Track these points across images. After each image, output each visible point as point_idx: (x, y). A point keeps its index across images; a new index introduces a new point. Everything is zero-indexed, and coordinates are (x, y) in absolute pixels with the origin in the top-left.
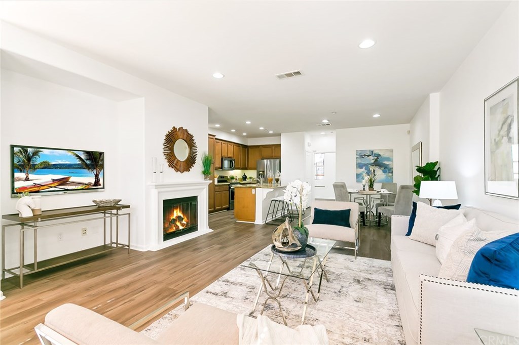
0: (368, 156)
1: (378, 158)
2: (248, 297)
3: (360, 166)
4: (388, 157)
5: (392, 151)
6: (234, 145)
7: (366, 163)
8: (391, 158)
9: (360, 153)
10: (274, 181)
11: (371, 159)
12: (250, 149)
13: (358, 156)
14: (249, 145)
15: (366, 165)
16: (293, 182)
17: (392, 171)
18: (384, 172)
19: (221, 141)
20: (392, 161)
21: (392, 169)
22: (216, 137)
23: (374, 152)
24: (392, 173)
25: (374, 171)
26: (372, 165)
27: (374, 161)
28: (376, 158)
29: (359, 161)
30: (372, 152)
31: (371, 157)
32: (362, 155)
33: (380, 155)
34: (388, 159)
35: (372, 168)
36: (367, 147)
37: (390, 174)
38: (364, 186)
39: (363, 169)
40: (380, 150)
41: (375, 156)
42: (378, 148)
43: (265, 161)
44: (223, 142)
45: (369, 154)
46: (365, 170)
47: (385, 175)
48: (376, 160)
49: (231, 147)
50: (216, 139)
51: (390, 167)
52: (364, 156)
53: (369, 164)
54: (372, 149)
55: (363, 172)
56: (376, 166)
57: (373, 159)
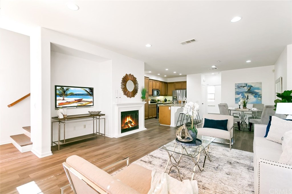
0: (244, 87)
1: (250, 88)
2: (162, 165)
3: (237, 93)
4: (258, 87)
5: (261, 83)
6: (160, 82)
7: (242, 91)
8: (260, 88)
9: (238, 85)
10: (182, 103)
11: (246, 89)
12: (169, 85)
13: (236, 87)
14: (168, 82)
15: (242, 93)
16: (189, 103)
17: (261, 96)
18: (255, 97)
19: (152, 81)
20: (261, 90)
21: (261, 95)
22: (149, 78)
23: (248, 84)
24: (261, 97)
25: (248, 96)
26: (246, 92)
27: (247, 90)
28: (249, 88)
29: (237, 90)
30: (246, 84)
31: (246, 88)
32: (239, 87)
33: (252, 86)
34: (258, 89)
35: (246, 95)
36: (242, 81)
37: (260, 98)
38: (240, 106)
39: (240, 95)
40: (252, 83)
41: (248, 87)
42: (250, 81)
43: (178, 91)
44: (153, 81)
45: (244, 86)
46: (242, 95)
47: (256, 99)
48: (249, 90)
49: (158, 84)
50: (149, 79)
51: (260, 94)
52: (240, 87)
53: (244, 92)
54: (246, 82)
55: (240, 97)
56: (249, 93)
57: (247, 89)
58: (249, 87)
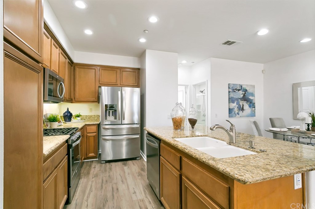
0: (239, 90)
1: (245, 93)
3: (231, 100)
4: (252, 92)
5: (254, 87)
8: (254, 93)
9: (232, 87)
11: (240, 94)
13: (230, 90)
15: (237, 99)
18: (250, 107)
20: (254, 96)
21: (255, 104)
23: (243, 87)
24: (255, 107)
25: (243, 105)
27: (242, 96)
28: (244, 93)
29: (231, 95)
30: (241, 86)
31: (241, 92)
32: (233, 89)
33: (247, 90)
34: (252, 94)
35: (241, 103)
37: (254, 109)
39: (235, 104)
40: (247, 85)
42: (245, 82)
45: (239, 88)
46: (237, 104)
47: (251, 110)
48: (244, 95)
51: (253, 102)
52: (235, 90)
53: (240, 99)
54: (241, 83)
55: (235, 106)
56: (244, 101)
57: (242, 94)
58: (244, 91)
